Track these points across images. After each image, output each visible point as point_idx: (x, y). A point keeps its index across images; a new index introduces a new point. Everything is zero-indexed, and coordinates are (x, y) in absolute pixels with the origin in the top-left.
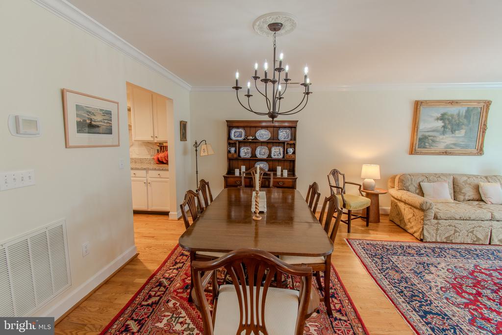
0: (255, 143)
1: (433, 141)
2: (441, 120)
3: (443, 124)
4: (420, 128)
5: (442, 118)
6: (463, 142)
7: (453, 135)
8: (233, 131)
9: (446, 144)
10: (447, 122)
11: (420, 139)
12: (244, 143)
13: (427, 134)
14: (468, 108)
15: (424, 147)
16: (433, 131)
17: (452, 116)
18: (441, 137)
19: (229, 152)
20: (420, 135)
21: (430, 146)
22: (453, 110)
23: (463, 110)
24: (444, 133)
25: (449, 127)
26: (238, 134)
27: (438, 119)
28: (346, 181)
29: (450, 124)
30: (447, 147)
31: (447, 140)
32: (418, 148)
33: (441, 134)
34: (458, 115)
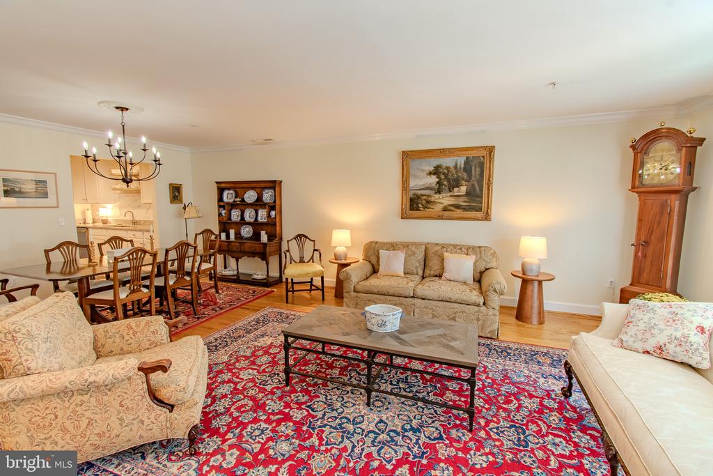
0: (243, 205)
1: (428, 202)
2: (434, 174)
3: (437, 180)
4: (411, 185)
5: (436, 171)
6: (464, 202)
7: (451, 194)
8: (225, 193)
9: (443, 205)
10: (443, 177)
11: (411, 200)
12: (233, 206)
13: (419, 192)
14: (467, 158)
15: (418, 209)
16: (426, 189)
17: (448, 168)
18: (437, 196)
19: (220, 214)
20: (411, 194)
21: (424, 208)
22: (448, 162)
23: (461, 161)
24: (439, 192)
25: (446, 183)
26: (228, 196)
27: (430, 173)
28: (316, 248)
29: (446, 180)
30: (445, 209)
31: (445, 199)
32: (410, 210)
33: (436, 193)
34: (456, 167)
